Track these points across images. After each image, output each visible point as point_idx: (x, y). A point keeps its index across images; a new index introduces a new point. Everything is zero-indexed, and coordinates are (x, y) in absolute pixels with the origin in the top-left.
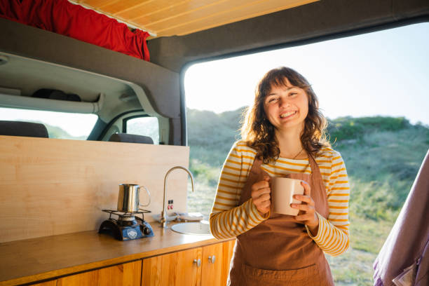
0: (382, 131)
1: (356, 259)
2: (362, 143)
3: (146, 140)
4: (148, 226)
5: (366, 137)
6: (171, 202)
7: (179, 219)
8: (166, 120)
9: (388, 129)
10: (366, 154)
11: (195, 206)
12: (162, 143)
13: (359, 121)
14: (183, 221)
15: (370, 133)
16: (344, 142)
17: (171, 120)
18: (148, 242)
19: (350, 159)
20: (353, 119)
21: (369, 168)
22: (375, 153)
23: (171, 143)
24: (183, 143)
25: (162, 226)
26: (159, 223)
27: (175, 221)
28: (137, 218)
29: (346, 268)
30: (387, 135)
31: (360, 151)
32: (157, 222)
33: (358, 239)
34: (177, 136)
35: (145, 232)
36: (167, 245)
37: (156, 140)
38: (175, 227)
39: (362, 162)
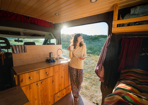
0: (102, 38)
1: (95, 63)
2: (98, 41)
3: (54, 44)
4: (55, 60)
5: (99, 39)
6: (59, 55)
7: (60, 58)
8: (57, 40)
9: (103, 38)
10: (99, 43)
11: (65, 54)
12: (57, 44)
13: (98, 36)
14: (61, 59)
15: (100, 38)
16: (95, 40)
17: (58, 40)
18: (55, 63)
19: (96, 44)
20: (97, 36)
21: (99, 45)
22: (101, 42)
23: (59, 44)
24: (61, 44)
25: (57, 60)
26: (57, 59)
27: (60, 59)
28: (52, 59)
29: (93, 65)
30: (103, 39)
31: (98, 42)
32: (56, 59)
33: (96, 59)
34: (60, 43)
35: (54, 61)
36: (58, 63)
37: (56, 44)
38: (60, 60)
39: (98, 44)
